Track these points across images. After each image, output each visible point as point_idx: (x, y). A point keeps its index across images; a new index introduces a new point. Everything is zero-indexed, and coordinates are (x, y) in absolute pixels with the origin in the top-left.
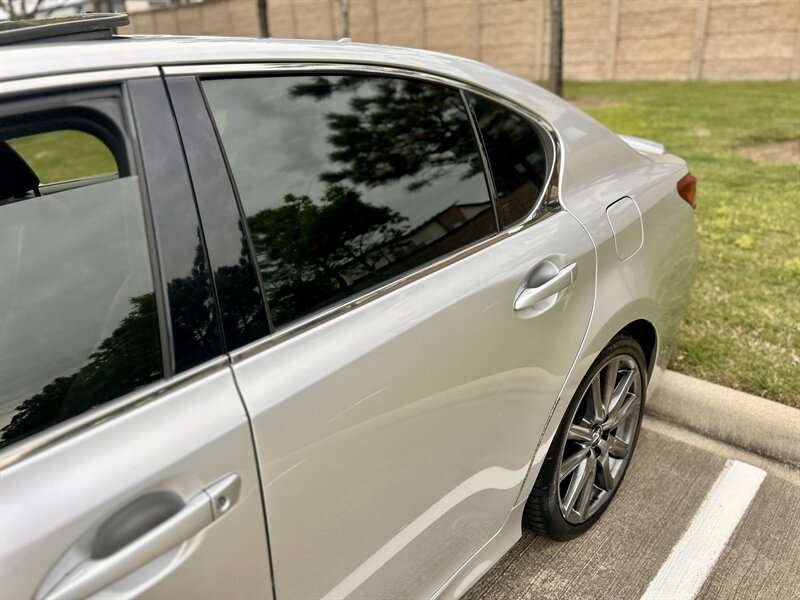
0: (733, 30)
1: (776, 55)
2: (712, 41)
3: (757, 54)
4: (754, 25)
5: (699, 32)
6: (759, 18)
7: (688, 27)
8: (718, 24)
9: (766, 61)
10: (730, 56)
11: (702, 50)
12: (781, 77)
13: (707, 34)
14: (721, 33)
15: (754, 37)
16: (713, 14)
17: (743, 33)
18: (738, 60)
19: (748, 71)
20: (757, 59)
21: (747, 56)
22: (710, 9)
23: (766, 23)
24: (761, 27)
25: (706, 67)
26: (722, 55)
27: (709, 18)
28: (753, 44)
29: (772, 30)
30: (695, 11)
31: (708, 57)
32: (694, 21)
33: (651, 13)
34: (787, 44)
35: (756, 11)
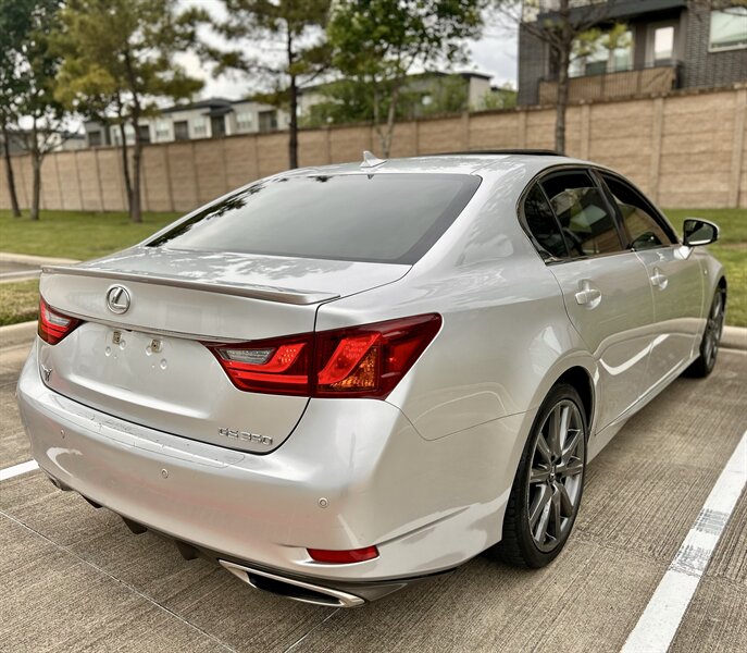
0: (679, 171)
1: (715, 189)
2: (664, 180)
3: (700, 189)
4: (696, 168)
5: (654, 172)
6: (699, 162)
7: (644, 169)
8: (667, 166)
9: (708, 194)
10: (680, 190)
11: (657, 186)
12: (720, 206)
13: (660, 174)
14: (671, 173)
15: (697, 176)
16: (664, 159)
17: (688, 173)
18: (686, 194)
19: (694, 202)
20: (700, 193)
21: (693, 190)
22: (661, 156)
23: (706, 166)
24: (702, 169)
25: (661, 198)
26: (673, 189)
27: (660, 162)
28: (697, 181)
29: (710, 171)
30: (649, 157)
31: (662, 190)
32: (649, 164)
33: (614, 157)
34: (723, 182)
35: (697, 157)
